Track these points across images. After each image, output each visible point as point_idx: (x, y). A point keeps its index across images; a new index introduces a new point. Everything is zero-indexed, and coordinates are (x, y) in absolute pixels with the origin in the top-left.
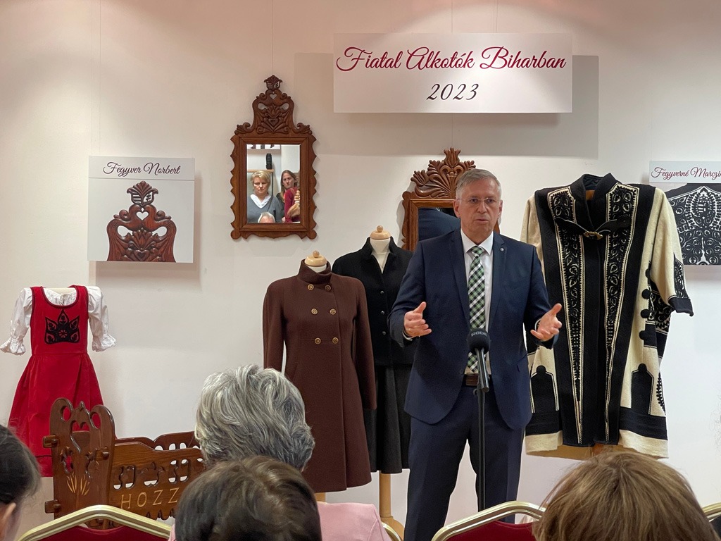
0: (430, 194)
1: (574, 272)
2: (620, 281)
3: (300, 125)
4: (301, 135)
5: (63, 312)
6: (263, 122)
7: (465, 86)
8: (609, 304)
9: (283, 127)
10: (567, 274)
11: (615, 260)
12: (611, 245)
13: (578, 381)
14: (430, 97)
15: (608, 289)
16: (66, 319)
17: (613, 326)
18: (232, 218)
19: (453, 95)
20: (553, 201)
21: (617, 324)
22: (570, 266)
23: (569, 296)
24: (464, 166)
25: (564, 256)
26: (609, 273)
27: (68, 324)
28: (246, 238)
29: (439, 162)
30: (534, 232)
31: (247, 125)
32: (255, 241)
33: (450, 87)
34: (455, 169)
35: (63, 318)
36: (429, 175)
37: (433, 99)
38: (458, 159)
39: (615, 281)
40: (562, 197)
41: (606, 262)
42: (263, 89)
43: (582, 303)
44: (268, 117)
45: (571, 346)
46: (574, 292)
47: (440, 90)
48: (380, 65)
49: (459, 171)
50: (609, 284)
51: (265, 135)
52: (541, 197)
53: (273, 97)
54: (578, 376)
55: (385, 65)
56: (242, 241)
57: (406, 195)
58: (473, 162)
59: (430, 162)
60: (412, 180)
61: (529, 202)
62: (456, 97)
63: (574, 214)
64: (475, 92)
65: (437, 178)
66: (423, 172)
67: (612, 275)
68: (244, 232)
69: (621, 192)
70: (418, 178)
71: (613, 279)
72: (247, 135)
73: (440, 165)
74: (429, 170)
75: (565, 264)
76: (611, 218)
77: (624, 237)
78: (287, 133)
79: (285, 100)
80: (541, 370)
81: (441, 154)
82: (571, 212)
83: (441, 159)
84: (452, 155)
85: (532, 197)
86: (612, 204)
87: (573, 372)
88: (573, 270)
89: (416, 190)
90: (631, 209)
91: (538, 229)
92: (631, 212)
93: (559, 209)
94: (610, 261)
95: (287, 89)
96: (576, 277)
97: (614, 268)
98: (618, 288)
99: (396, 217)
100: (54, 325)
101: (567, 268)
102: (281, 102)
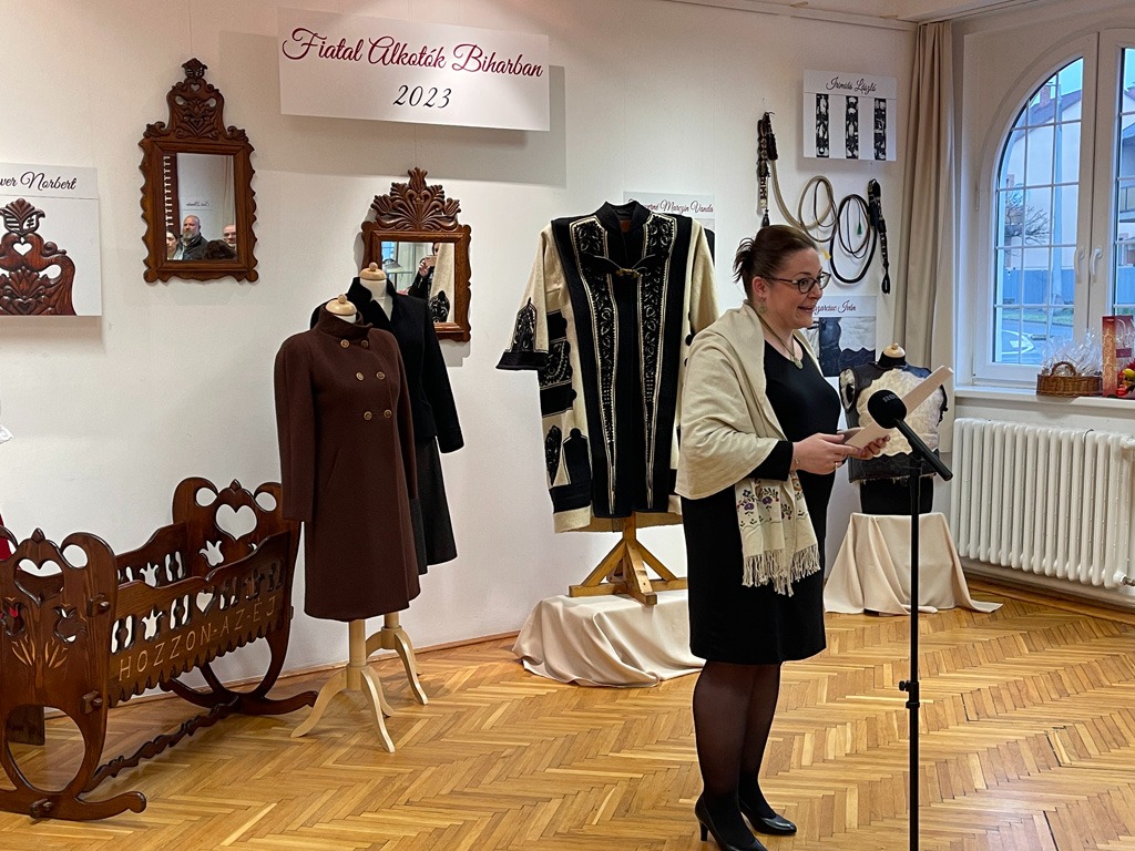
0: (394, 225)
1: (607, 317)
2: (658, 326)
3: (233, 129)
4: (235, 143)
6: (183, 121)
7: (437, 90)
8: (646, 354)
9: (210, 131)
10: (599, 319)
11: (649, 302)
12: (643, 285)
13: (611, 444)
14: (397, 102)
15: (644, 336)
17: (654, 379)
18: (145, 253)
19: (424, 101)
20: (577, 233)
21: (658, 376)
22: (602, 311)
23: (601, 346)
24: (432, 190)
25: (594, 298)
26: (644, 318)
28: (165, 281)
29: (403, 185)
30: (552, 269)
31: (161, 124)
32: (176, 285)
33: (419, 90)
34: (422, 194)
36: (393, 200)
37: (401, 104)
38: (425, 183)
39: (652, 327)
40: (590, 228)
41: (640, 304)
42: (181, 76)
43: (615, 354)
44: (191, 116)
45: (602, 404)
46: (606, 341)
47: (409, 94)
48: (337, 56)
49: (426, 197)
50: (645, 329)
51: (188, 140)
52: (560, 227)
53: (195, 88)
54: (611, 437)
55: (343, 57)
56: (160, 284)
57: (365, 225)
58: (441, 187)
59: (393, 184)
60: (372, 206)
61: (544, 235)
62: (427, 104)
63: (606, 249)
64: (448, 100)
65: (401, 206)
66: (385, 197)
67: (648, 319)
68: (163, 272)
69: (658, 222)
70: (380, 204)
71: (651, 324)
72: (163, 139)
73: (404, 189)
74: (391, 194)
75: (597, 309)
76: (647, 254)
77: (657, 276)
78: (216, 138)
79: (212, 94)
80: (576, 433)
81: (405, 176)
82: (602, 246)
83: (406, 181)
84: (417, 177)
85: (548, 228)
86: (650, 237)
87: (606, 433)
88: (605, 314)
89: (377, 219)
90: (670, 242)
91: (558, 266)
92: (668, 246)
93: (584, 242)
94: (644, 304)
95: (211, 78)
96: (609, 324)
97: (651, 311)
98: (655, 334)
99: (352, 253)
101: (599, 313)
102: (207, 96)
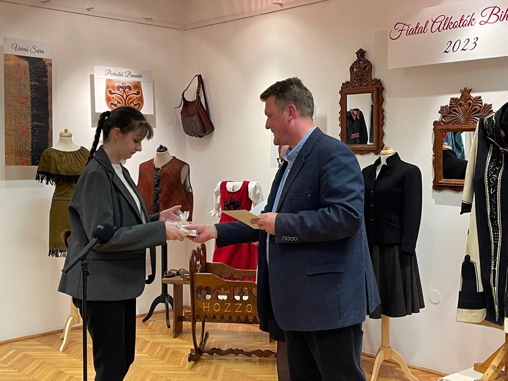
0: (450, 122)
1: (494, 181)
3: (375, 80)
5: (232, 195)
6: (355, 79)
7: (469, 40)
9: (365, 82)
10: (489, 183)
13: (494, 271)
14: (445, 52)
16: (233, 200)
19: (461, 48)
20: (486, 124)
22: (491, 177)
23: (490, 201)
24: (473, 100)
27: (235, 202)
29: (457, 99)
31: (347, 83)
33: (459, 42)
35: (232, 199)
36: (450, 108)
37: (447, 52)
38: (470, 96)
43: (498, 207)
44: (358, 76)
45: (493, 242)
46: (493, 198)
47: (452, 45)
48: (415, 33)
49: (470, 104)
51: (356, 88)
53: (361, 62)
54: (495, 266)
55: (418, 32)
57: (435, 123)
58: (481, 97)
59: (451, 99)
60: (439, 112)
62: (463, 49)
64: (476, 44)
65: (455, 111)
66: (446, 107)
70: (443, 110)
72: (347, 89)
73: (457, 101)
74: (450, 104)
78: (367, 85)
79: (367, 64)
81: (459, 93)
83: (458, 96)
84: (466, 92)
87: (493, 263)
89: (442, 121)
93: (489, 130)
96: (495, 186)
100: (228, 203)
101: (489, 178)
